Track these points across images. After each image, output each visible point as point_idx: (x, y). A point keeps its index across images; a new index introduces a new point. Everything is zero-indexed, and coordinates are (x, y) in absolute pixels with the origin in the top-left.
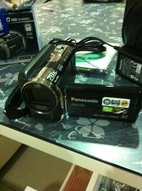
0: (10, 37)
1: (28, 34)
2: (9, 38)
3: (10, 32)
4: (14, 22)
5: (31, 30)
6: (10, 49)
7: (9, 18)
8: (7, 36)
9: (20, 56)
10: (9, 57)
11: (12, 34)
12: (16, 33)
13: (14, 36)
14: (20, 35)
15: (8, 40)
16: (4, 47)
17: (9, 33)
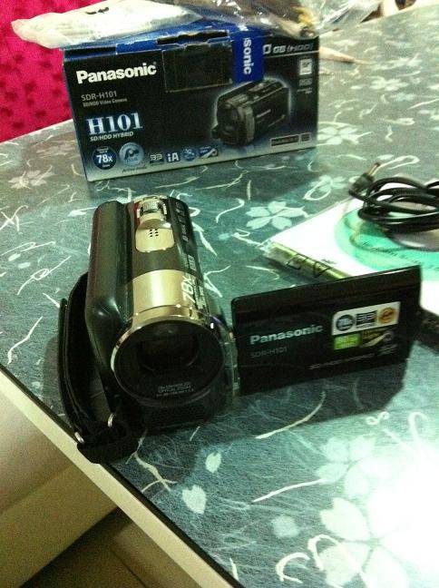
0: (262, 90)
1: (302, 83)
2: (260, 93)
3: (266, 79)
4: (278, 54)
5: (309, 73)
6: (256, 120)
7: (269, 46)
8: (255, 89)
9: (275, 136)
10: (250, 139)
11: (268, 82)
12: (276, 80)
13: (271, 87)
14: (285, 86)
15: (256, 98)
16: (245, 116)
17: (261, 81)
